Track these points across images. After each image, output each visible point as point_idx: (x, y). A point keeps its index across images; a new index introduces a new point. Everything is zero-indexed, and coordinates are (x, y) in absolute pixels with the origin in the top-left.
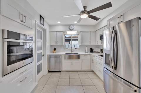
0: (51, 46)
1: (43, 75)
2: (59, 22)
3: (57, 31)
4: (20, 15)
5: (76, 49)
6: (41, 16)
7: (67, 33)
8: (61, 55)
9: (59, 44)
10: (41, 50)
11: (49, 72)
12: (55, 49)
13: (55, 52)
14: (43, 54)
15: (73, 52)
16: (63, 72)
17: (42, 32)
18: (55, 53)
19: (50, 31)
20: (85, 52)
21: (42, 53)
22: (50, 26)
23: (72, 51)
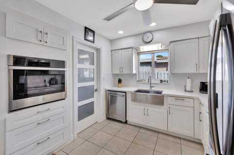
0: (114, 75)
1: (97, 122)
2: (121, 32)
3: (121, 49)
4: (37, 34)
5: (161, 81)
6: (86, 28)
7: (141, 50)
8: (125, 92)
9: (126, 71)
10: (91, 81)
11: (108, 118)
12: (120, 81)
13: (120, 85)
14: (95, 88)
15: (153, 89)
16: (130, 125)
17: (94, 53)
18: (121, 87)
19: (112, 51)
20: (185, 91)
21: (94, 86)
22: (112, 41)
23: (151, 87)
